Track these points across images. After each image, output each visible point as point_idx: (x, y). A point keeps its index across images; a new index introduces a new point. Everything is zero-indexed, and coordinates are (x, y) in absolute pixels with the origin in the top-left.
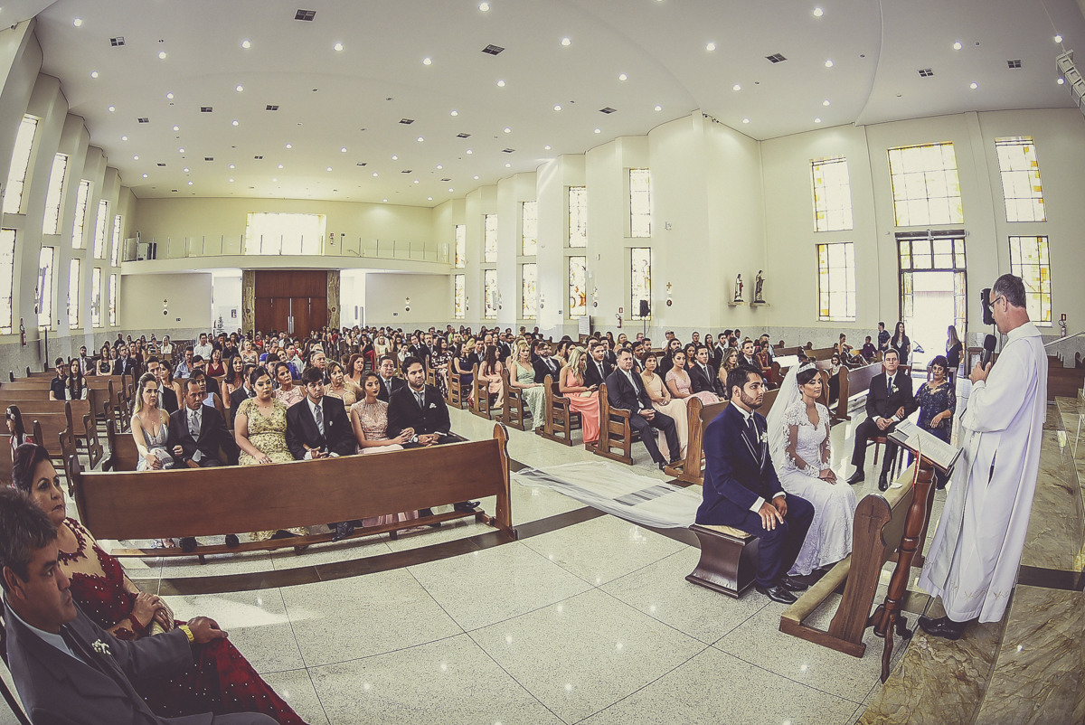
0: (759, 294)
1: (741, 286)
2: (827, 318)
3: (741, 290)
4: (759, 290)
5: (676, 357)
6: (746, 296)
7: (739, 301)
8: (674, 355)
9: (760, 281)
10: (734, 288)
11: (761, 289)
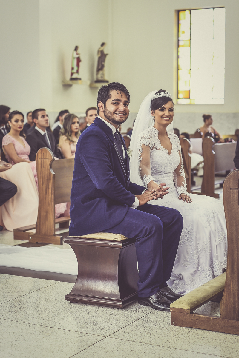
0: (101, 72)
1: (79, 60)
2: (187, 101)
3: (78, 65)
4: (101, 67)
5: (13, 120)
6: (84, 73)
7: (76, 79)
8: (10, 118)
9: (102, 56)
10: (70, 63)
11: (103, 66)
